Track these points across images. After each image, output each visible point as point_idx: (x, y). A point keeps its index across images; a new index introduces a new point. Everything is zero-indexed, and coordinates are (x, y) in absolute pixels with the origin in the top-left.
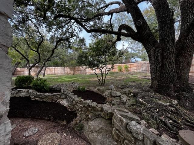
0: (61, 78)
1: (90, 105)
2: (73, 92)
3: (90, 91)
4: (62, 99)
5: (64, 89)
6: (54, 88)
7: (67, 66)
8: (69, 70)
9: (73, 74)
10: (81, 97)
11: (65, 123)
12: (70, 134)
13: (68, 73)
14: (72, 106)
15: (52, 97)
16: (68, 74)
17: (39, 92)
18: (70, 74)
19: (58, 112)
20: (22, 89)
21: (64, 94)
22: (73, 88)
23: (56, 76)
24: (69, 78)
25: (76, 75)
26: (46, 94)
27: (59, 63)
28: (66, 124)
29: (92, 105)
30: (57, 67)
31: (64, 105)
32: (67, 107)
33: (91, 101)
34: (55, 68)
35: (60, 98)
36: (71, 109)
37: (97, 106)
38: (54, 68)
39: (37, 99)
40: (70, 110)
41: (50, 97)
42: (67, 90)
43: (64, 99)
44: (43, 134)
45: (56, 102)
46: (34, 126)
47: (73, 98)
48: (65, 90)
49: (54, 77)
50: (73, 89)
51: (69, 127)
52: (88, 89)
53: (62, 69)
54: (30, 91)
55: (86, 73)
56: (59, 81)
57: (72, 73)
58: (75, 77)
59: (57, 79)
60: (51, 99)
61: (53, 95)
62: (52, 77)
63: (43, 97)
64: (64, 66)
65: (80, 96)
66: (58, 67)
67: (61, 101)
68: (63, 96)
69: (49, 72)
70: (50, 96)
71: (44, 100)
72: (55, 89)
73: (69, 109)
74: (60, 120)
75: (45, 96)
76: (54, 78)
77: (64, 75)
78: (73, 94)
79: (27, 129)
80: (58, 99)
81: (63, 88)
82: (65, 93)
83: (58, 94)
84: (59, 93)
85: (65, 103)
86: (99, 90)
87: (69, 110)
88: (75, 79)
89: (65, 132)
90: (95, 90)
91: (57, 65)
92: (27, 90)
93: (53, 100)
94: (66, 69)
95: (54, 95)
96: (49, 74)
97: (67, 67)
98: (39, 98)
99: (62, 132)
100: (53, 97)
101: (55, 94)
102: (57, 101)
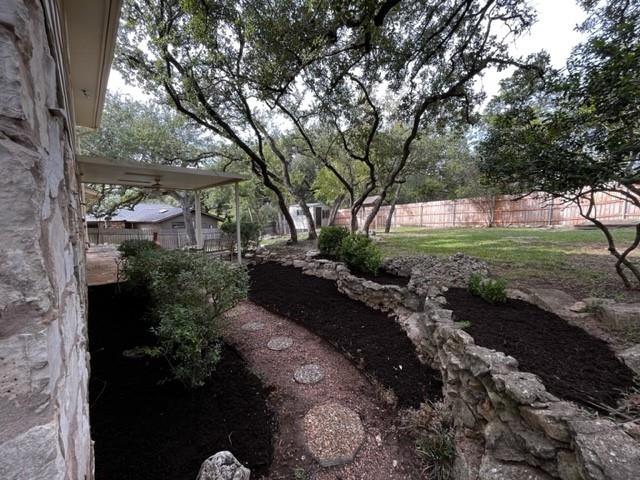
0: (433, 238)
1: (495, 377)
2: (445, 294)
3: (534, 307)
4: (408, 308)
5: (418, 277)
6: (390, 267)
7: (466, 197)
8: (472, 209)
9: (490, 226)
10: (467, 324)
11: (389, 397)
12: (395, 448)
13: (470, 221)
14: (431, 349)
15: (381, 294)
16: (468, 223)
17: (352, 274)
18: (475, 223)
19: (382, 348)
20: (326, 261)
21: (414, 292)
22: (451, 279)
23: (424, 232)
24: (462, 239)
25: (498, 229)
26: (368, 284)
27: (437, 188)
28: (393, 405)
29: (503, 383)
30: (429, 203)
31: (408, 335)
32: (416, 344)
33: (511, 359)
34: (424, 204)
35: (401, 304)
36: (426, 355)
37: (538, 399)
38: (420, 204)
39: (348, 291)
40: (424, 358)
41: (374, 293)
42: (426, 281)
43: (414, 311)
44: (329, 395)
45: (390, 315)
46: (320, 361)
47: (436, 317)
48: (421, 280)
49: (413, 235)
50: (455, 281)
51: (398, 419)
52: (525, 296)
53: (447, 207)
54: (339, 267)
55: (554, 221)
56: (422, 249)
57: (484, 219)
58: (492, 239)
59: (422, 240)
60: (378, 301)
61: (381, 290)
62: (409, 235)
63: (360, 290)
64: (454, 197)
65: (465, 320)
66: (434, 203)
67: (403, 318)
68: (412, 302)
69: (406, 220)
70: (374, 290)
71: (361, 298)
72: (394, 273)
73: (419, 353)
74: (379, 378)
75: (364, 287)
76: (415, 237)
77: (451, 228)
78: (443, 300)
79: (306, 363)
80: (396, 308)
81: (416, 272)
82: (420, 291)
83: (396, 290)
84: (402, 286)
85: (412, 325)
86: (596, 312)
87: (420, 356)
88: (487, 246)
89: (381, 431)
90: (571, 310)
91: (429, 195)
92: (334, 264)
93: (381, 305)
94: (460, 207)
95: (385, 291)
96: (407, 226)
97: (466, 200)
98: (351, 289)
99: (374, 425)
100: (384, 297)
101: (388, 286)
102: (391, 311)
